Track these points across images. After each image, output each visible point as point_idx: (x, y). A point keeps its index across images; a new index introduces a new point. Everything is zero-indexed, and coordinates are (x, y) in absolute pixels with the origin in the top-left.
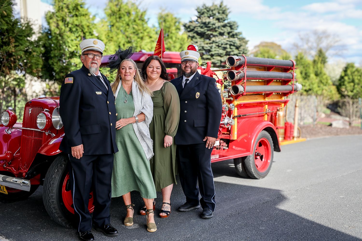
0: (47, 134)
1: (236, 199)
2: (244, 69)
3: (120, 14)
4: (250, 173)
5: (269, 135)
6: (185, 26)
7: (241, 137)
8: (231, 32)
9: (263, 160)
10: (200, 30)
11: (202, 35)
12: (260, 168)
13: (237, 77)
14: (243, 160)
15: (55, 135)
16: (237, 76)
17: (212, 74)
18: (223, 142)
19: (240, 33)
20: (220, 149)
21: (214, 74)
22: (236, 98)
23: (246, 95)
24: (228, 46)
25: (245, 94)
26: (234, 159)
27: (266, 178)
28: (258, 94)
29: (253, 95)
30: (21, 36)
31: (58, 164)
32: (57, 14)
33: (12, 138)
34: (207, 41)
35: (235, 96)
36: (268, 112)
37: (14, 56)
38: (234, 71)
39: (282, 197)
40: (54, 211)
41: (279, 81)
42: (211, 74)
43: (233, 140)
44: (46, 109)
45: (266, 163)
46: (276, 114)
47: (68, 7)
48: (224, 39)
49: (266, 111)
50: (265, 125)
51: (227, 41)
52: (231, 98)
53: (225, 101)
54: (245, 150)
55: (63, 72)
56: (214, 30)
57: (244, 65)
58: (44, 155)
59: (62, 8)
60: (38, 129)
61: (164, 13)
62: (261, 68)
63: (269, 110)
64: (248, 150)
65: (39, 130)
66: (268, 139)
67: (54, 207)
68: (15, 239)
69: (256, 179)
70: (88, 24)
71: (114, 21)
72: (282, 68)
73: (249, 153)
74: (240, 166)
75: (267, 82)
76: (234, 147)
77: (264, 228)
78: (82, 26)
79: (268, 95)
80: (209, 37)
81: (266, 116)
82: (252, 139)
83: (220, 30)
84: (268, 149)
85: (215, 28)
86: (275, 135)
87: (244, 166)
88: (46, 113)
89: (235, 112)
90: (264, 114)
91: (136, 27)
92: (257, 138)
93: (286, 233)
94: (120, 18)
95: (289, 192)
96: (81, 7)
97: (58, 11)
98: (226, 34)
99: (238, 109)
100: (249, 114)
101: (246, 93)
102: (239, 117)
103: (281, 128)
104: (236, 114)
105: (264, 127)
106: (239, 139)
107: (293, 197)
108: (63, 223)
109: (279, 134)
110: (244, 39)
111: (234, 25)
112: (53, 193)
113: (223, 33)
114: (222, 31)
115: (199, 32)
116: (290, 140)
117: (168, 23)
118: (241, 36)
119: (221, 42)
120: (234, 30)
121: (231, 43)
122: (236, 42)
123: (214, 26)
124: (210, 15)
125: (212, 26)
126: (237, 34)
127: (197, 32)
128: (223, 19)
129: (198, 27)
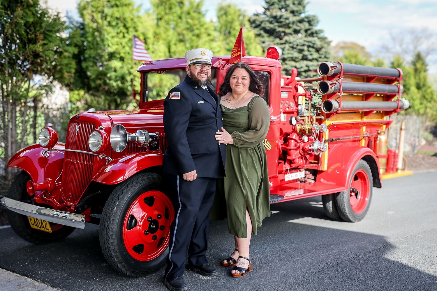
0: (101, 158)
1: (331, 246)
2: (339, 79)
3: (170, 4)
4: (344, 214)
5: (368, 165)
7: (333, 167)
8: (310, 29)
9: (359, 197)
10: (268, 26)
11: (271, 32)
12: (355, 208)
13: (331, 89)
14: (334, 197)
15: (112, 160)
16: (331, 88)
17: (298, 84)
18: (309, 173)
19: (321, 31)
20: (304, 182)
21: (300, 86)
22: (328, 116)
23: (341, 113)
24: (305, 48)
27: (363, 221)
28: (354, 112)
29: (347, 113)
30: (51, 31)
32: (93, 3)
33: (50, 162)
34: (277, 40)
35: (326, 114)
36: (367, 136)
37: (42, 57)
38: (328, 82)
40: (113, 254)
41: (380, 96)
42: (295, 85)
43: (322, 171)
44: (100, 126)
45: (363, 202)
46: (376, 138)
48: (300, 39)
49: (364, 135)
51: (305, 41)
52: (322, 117)
53: (315, 120)
56: (288, 26)
57: (340, 74)
60: (90, 151)
62: (359, 79)
63: (368, 134)
65: (93, 153)
66: (367, 170)
67: (114, 250)
68: (64, 288)
69: (351, 222)
70: (132, 17)
71: (163, 13)
72: (384, 79)
73: (343, 188)
74: (330, 205)
75: (367, 96)
76: (322, 180)
77: (374, 283)
78: (125, 19)
79: (367, 114)
80: (279, 36)
81: (363, 141)
83: (295, 27)
84: (365, 183)
85: (289, 24)
86: (375, 165)
87: (335, 205)
88: (101, 131)
89: (326, 135)
90: (361, 138)
91: (190, 21)
92: (354, 169)
94: (170, 8)
95: (397, 239)
98: (302, 31)
99: (329, 131)
100: (343, 138)
101: (341, 111)
102: (331, 141)
103: (383, 157)
104: (327, 138)
105: (362, 154)
106: (330, 170)
107: (403, 246)
108: (123, 270)
109: (380, 165)
110: (326, 38)
111: (313, 21)
112: (112, 232)
113: (299, 31)
114: (297, 28)
115: (268, 28)
116: (392, 173)
117: (230, 16)
118: (323, 34)
119: (297, 43)
120: (313, 27)
121: (309, 43)
122: (315, 42)
123: (287, 21)
124: (282, 6)
125: (285, 21)
126: (318, 32)
127: (264, 28)
128: (299, 12)
129: (266, 22)
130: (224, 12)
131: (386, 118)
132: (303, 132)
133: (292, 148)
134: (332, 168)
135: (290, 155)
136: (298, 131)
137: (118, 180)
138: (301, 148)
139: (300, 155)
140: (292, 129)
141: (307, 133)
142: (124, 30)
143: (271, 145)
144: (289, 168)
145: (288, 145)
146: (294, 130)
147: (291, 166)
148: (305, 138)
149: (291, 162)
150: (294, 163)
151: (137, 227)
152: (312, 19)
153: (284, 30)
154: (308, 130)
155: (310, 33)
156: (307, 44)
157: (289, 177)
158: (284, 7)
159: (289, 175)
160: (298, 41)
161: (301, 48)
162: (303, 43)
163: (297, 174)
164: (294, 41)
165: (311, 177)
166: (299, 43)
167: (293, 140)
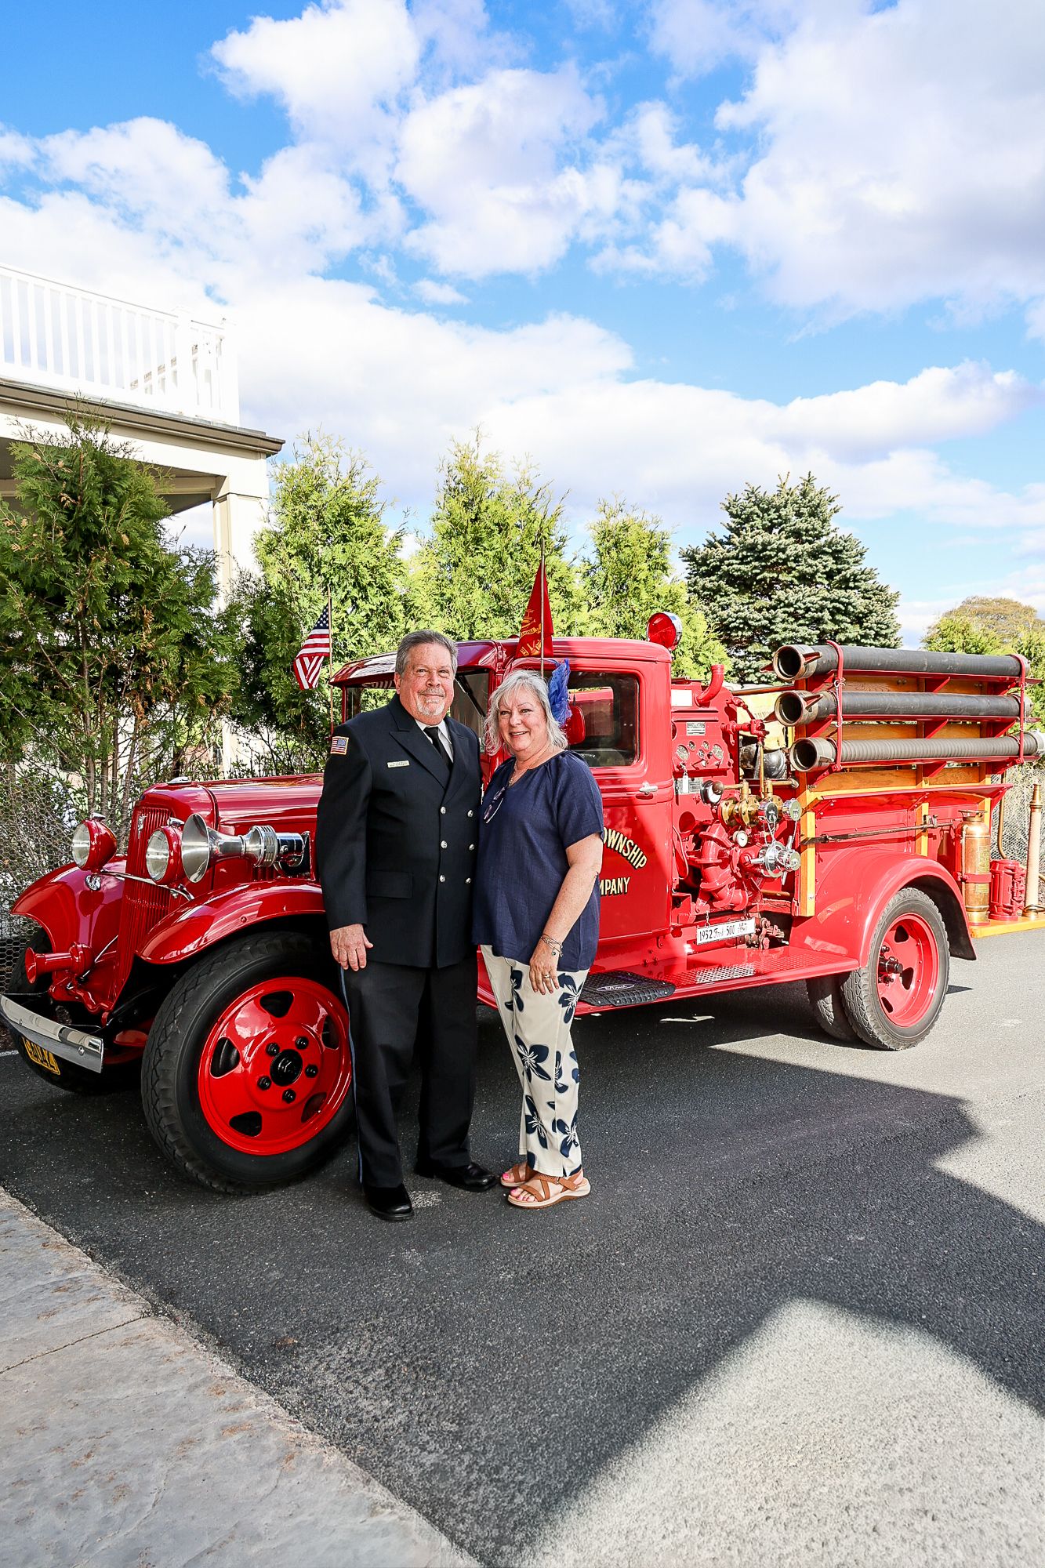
0: (174, 895)
1: (794, 1119)
2: (833, 686)
3: (476, 530)
4: (863, 1028)
5: (930, 901)
6: (690, 557)
7: (832, 909)
8: (839, 571)
9: (913, 986)
10: (737, 568)
11: (744, 584)
12: (902, 1012)
13: (810, 711)
14: (837, 982)
15: (193, 898)
16: (807, 708)
17: (732, 702)
18: (769, 923)
19: (868, 575)
20: (759, 946)
21: (739, 705)
22: (812, 779)
23: (843, 770)
24: (827, 615)
25: (839, 767)
26: (807, 980)
27: (921, 1046)
28: (894, 766)
29: (875, 769)
30: (174, 602)
31: (186, 991)
32: (289, 538)
33: (106, 901)
34: (764, 602)
35: (805, 773)
36: (932, 825)
37: (153, 659)
38: (800, 694)
39: (960, 1122)
40: (170, 1138)
41: (974, 723)
42: (728, 704)
43: (803, 919)
44: (173, 819)
45: (921, 997)
46: (958, 832)
47: (319, 517)
48: (815, 594)
49: (925, 823)
50: (910, 870)
51: (824, 599)
52: (794, 783)
53: (771, 790)
54: (841, 950)
55: (295, 705)
56: (783, 566)
57: (836, 673)
58: (146, 962)
59: (304, 519)
60: (150, 877)
61: (614, 523)
62: (904, 683)
63: (935, 820)
64: (853, 954)
66: (928, 915)
67: (170, 1127)
68: (61, 1217)
69: (883, 1048)
70: (373, 562)
71: (460, 551)
72: (981, 683)
73: (855, 962)
74: (827, 1004)
75: (927, 726)
76: (808, 941)
77: (862, 1239)
78: (356, 569)
79: (929, 768)
80: (767, 590)
81: (924, 839)
82: (867, 915)
83: (802, 568)
84: (926, 949)
85: (785, 561)
86: (954, 902)
87: (840, 1002)
88: (173, 830)
89: (810, 827)
90: (918, 832)
91: (524, 566)
92: (886, 911)
93: (938, 1263)
94: (478, 540)
95: (990, 1103)
96: (358, 515)
97: (293, 528)
98: (819, 578)
99: (818, 817)
101: (841, 764)
102: (823, 843)
103: (978, 879)
104: (811, 833)
105: (910, 874)
106: (824, 915)
107: (1001, 1123)
108: (201, 1177)
109: (971, 899)
110: (881, 591)
111: (847, 551)
112: (166, 1081)
113: (813, 575)
114: (809, 570)
115: (736, 573)
116: (1011, 919)
117: (627, 550)
118: (871, 582)
119: (804, 604)
120: (846, 566)
121: (835, 604)
122: (852, 601)
123: (780, 554)
124: (771, 521)
125: (776, 555)
126: (858, 577)
127: (727, 574)
128: (811, 532)
129: (731, 561)
130: (612, 541)
131: (988, 781)
132: (735, 823)
133: (711, 861)
134: (829, 911)
135: (707, 880)
136: (726, 818)
137: (185, 951)
138: (735, 861)
139: (735, 879)
140: (713, 813)
141: (747, 822)
142: (355, 593)
143: (644, 857)
144: (708, 912)
145: (700, 855)
146: (717, 817)
147: (712, 907)
148: (742, 838)
149: (711, 897)
150: (721, 899)
151: (239, 1069)
152: (844, 547)
153: (775, 575)
154: (749, 815)
155: (840, 580)
156: (830, 606)
157: (709, 933)
158: (775, 524)
159: (709, 929)
160: (808, 599)
161: (816, 615)
162: (820, 603)
163: (732, 924)
164: (797, 601)
165: (777, 932)
166: (810, 605)
167: (713, 842)
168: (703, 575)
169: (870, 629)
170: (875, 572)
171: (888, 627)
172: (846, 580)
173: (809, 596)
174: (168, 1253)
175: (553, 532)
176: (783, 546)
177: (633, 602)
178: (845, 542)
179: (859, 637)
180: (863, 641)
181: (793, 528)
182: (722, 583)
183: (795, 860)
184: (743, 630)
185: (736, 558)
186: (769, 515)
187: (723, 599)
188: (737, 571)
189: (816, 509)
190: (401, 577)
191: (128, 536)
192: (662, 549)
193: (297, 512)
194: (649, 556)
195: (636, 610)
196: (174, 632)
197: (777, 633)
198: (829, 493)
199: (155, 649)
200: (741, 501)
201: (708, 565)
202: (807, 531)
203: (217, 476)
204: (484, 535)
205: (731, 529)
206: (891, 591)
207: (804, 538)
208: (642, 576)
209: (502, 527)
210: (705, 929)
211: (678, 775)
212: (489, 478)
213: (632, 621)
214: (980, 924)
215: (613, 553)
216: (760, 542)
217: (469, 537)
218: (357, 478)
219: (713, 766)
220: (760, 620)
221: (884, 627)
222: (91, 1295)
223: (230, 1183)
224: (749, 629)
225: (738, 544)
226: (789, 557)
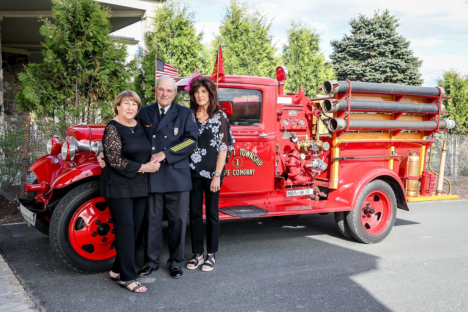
0: (71, 165)
2: (347, 97)
3: (236, 33)
4: (354, 234)
6: (334, 44)
7: (346, 186)
9: (380, 220)
11: (355, 56)
12: (375, 229)
13: (335, 107)
18: (319, 191)
19: (410, 53)
20: (315, 199)
21: (312, 104)
23: (351, 132)
24: (388, 69)
25: (347, 130)
28: (384, 131)
32: (158, 35)
34: (364, 63)
35: (334, 132)
37: (99, 80)
38: (331, 100)
40: (58, 251)
41: (421, 115)
42: (308, 104)
43: (333, 190)
45: (384, 224)
46: (407, 159)
47: (170, 27)
49: (393, 155)
51: (388, 63)
52: (330, 136)
57: (349, 92)
59: (164, 27)
61: (297, 30)
63: (398, 154)
64: (351, 204)
66: (387, 191)
70: (189, 45)
71: (228, 41)
73: (351, 207)
74: (341, 224)
75: (396, 115)
76: (338, 198)
78: (182, 47)
79: (395, 132)
80: (366, 58)
81: (392, 161)
83: (380, 49)
84: (387, 205)
85: (373, 47)
86: (400, 187)
87: (346, 223)
89: (337, 154)
90: (389, 158)
92: (366, 188)
96: (185, 26)
97: (159, 31)
99: (341, 150)
100: (362, 157)
101: (349, 129)
102: (341, 161)
103: (415, 178)
104: (337, 156)
106: (342, 189)
109: (410, 187)
110: (414, 60)
111: (400, 42)
112: (56, 230)
113: (384, 53)
114: (383, 50)
115: (352, 51)
116: (429, 195)
117: (301, 42)
118: (411, 56)
119: (379, 65)
120: (399, 49)
121: (392, 65)
122: (399, 64)
123: (371, 44)
124: (369, 30)
125: (369, 44)
126: (404, 54)
127: (349, 52)
128: (385, 35)
129: (350, 46)
130: (295, 37)
131: (425, 139)
132: (302, 150)
133: (292, 165)
134: (344, 187)
135: (291, 172)
136: (299, 149)
137: (65, 184)
138: (302, 165)
139: (302, 172)
140: (295, 146)
141: (306, 150)
142: (181, 57)
144: (292, 185)
145: (289, 162)
146: (296, 148)
147: (294, 183)
148: (302, 156)
149: (293, 179)
150: (297, 180)
151: (85, 229)
152: (398, 41)
153: (369, 52)
154: (307, 147)
155: (396, 55)
156: (390, 65)
157: (292, 193)
158: (371, 31)
159: (292, 191)
160: (381, 63)
161: (383, 69)
162: (386, 64)
163: (303, 190)
164: (376, 63)
165: (323, 194)
166: (381, 65)
167: (294, 158)
168: (339, 52)
169: (407, 75)
170: (412, 52)
171: (415, 75)
172: (399, 55)
173: (381, 61)
174: (51, 290)
175: (267, 34)
176: (372, 40)
177: (301, 62)
178: (399, 39)
179: (402, 79)
180: (404, 80)
181: (378, 33)
182: (346, 55)
183: (324, 166)
184: (353, 75)
185: (353, 45)
186: (368, 27)
187: (347, 62)
188: (353, 50)
189: (389, 25)
190: (201, 50)
191: (92, 33)
192: (317, 41)
193: (161, 25)
194: (311, 44)
195: (302, 66)
196: (107, 70)
197: (367, 76)
198: (395, 18)
199: (100, 76)
200: (356, 21)
201: (341, 48)
202: (384, 34)
203: (143, 10)
204: (239, 35)
205: (353, 33)
206: (419, 60)
207: (382, 37)
208: (306, 52)
209: (247, 31)
210: (290, 191)
211: (283, 131)
212: (243, 12)
213: (300, 70)
214: (414, 197)
215: (296, 43)
216: (362, 39)
217: (232, 35)
218: (186, 12)
219: (299, 128)
220: (359, 71)
221: (413, 75)
222: (17, 300)
223: (80, 269)
224: (355, 75)
225: (353, 39)
226: (374, 45)
